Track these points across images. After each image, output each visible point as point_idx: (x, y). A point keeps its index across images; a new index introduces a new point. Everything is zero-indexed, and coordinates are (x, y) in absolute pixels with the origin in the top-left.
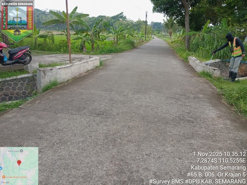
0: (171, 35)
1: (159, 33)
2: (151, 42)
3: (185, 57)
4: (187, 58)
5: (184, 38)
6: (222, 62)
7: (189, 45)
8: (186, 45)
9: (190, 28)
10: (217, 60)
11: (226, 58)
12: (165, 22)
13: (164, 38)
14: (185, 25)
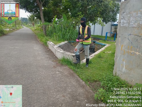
0: (34, 25)
1: (27, 24)
2: (20, 30)
3: (45, 42)
4: (46, 43)
5: (42, 27)
6: (69, 42)
7: (46, 32)
8: (44, 31)
9: (45, 21)
10: (66, 42)
11: (71, 40)
12: (29, 17)
13: (30, 27)
14: (41, 19)
